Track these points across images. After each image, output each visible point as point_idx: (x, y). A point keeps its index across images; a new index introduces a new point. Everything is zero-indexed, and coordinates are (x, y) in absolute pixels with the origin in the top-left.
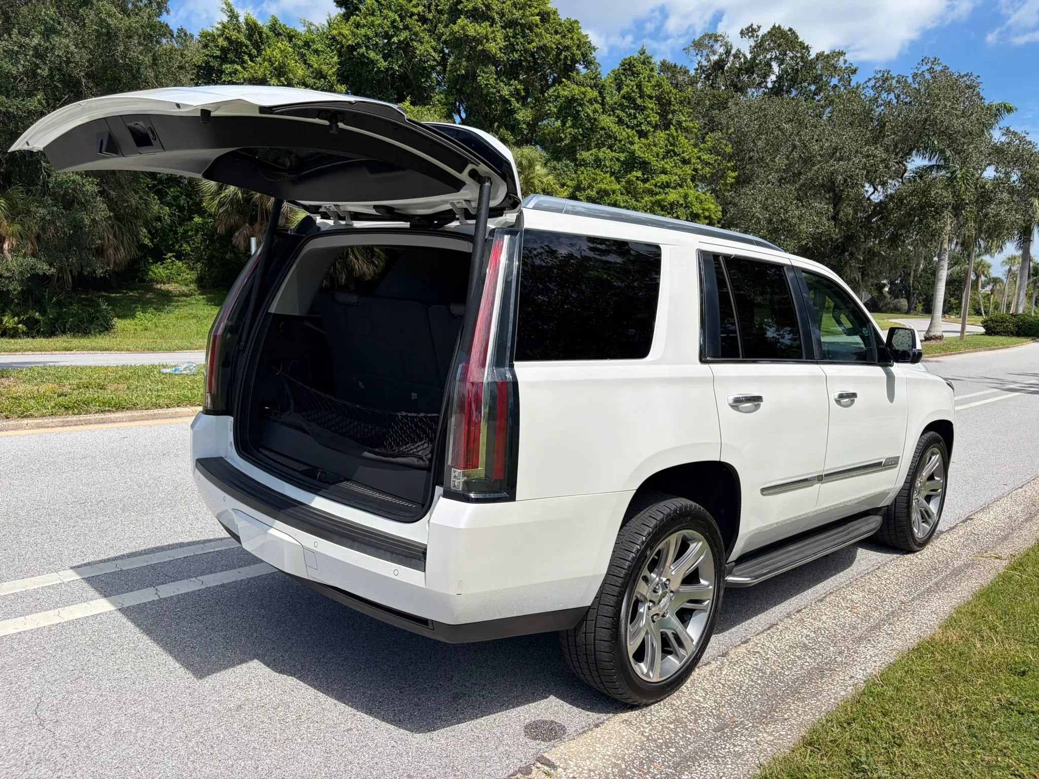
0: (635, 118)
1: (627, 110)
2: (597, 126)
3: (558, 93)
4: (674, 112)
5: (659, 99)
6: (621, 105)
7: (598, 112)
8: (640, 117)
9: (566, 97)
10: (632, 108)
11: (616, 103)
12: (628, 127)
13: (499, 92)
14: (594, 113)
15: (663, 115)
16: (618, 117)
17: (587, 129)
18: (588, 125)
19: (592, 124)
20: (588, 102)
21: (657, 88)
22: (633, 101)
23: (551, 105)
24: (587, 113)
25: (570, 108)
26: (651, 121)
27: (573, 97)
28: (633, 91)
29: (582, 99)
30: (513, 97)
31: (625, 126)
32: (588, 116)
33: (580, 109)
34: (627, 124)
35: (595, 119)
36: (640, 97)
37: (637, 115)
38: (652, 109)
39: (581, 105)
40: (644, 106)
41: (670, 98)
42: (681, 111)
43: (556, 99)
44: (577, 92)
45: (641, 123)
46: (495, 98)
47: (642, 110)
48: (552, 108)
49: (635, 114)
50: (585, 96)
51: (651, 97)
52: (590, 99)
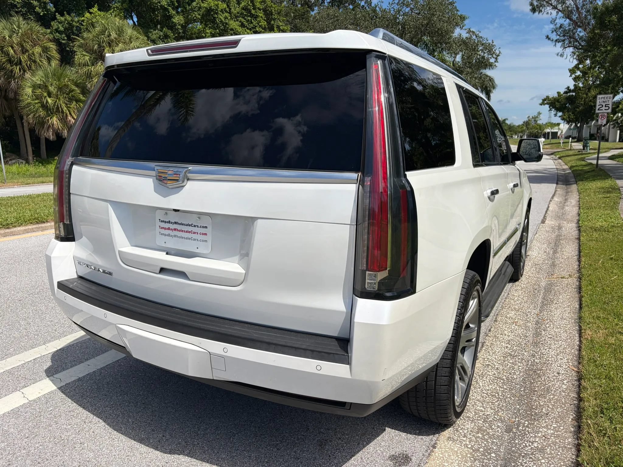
0: (252, 23)
1: (246, 17)
2: (228, 28)
3: (200, 5)
4: (274, 19)
5: (265, 10)
6: (242, 14)
7: (228, 18)
8: (255, 23)
9: (206, 8)
10: (249, 16)
11: (238, 13)
12: (248, 28)
13: (160, 3)
14: (225, 19)
15: (268, 21)
16: (240, 22)
17: (221, 30)
18: (222, 27)
19: (225, 27)
20: (220, 11)
21: (263, 3)
22: (250, 11)
23: (196, 13)
24: (220, 19)
25: (209, 16)
26: (262, 25)
27: (210, 7)
28: (249, 5)
29: (217, 10)
30: (170, 7)
31: (246, 28)
32: (221, 21)
33: (216, 16)
34: (247, 27)
35: (226, 24)
36: (254, 9)
37: (253, 21)
38: (262, 17)
39: (217, 13)
40: (256, 15)
41: (272, 10)
42: (279, 19)
43: (199, 10)
44: (212, 4)
45: (256, 26)
46: (157, 6)
47: (255, 18)
48: (197, 15)
49: (251, 20)
50: (218, 8)
51: (260, 10)
52: (222, 10)
